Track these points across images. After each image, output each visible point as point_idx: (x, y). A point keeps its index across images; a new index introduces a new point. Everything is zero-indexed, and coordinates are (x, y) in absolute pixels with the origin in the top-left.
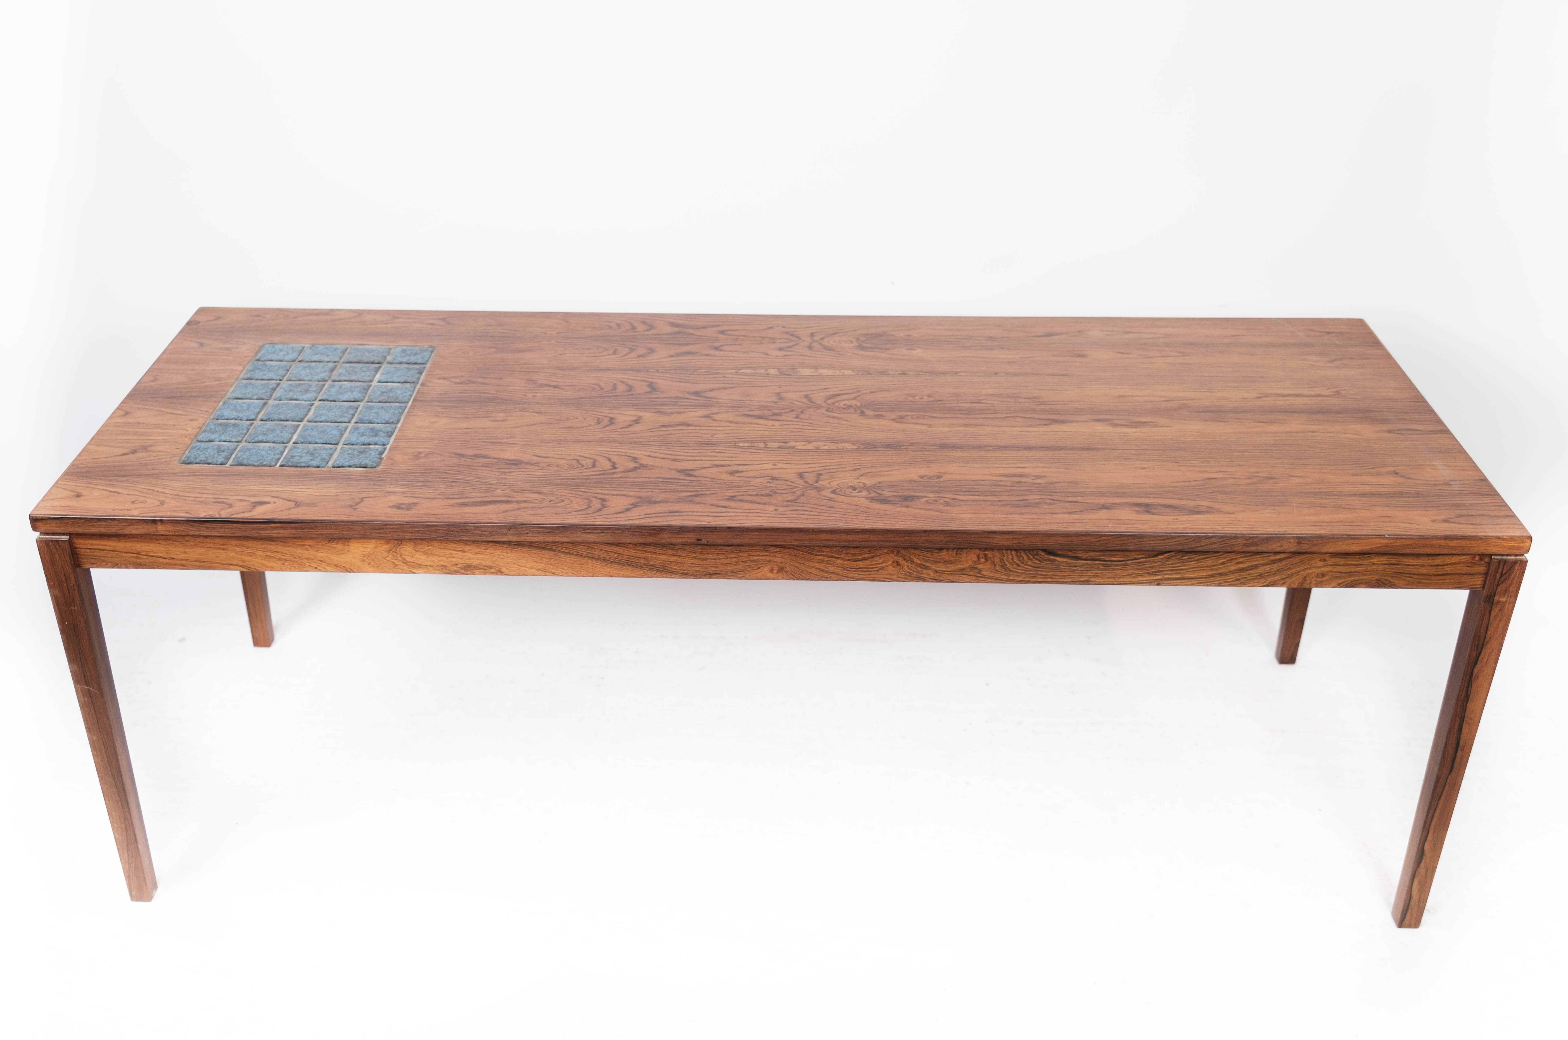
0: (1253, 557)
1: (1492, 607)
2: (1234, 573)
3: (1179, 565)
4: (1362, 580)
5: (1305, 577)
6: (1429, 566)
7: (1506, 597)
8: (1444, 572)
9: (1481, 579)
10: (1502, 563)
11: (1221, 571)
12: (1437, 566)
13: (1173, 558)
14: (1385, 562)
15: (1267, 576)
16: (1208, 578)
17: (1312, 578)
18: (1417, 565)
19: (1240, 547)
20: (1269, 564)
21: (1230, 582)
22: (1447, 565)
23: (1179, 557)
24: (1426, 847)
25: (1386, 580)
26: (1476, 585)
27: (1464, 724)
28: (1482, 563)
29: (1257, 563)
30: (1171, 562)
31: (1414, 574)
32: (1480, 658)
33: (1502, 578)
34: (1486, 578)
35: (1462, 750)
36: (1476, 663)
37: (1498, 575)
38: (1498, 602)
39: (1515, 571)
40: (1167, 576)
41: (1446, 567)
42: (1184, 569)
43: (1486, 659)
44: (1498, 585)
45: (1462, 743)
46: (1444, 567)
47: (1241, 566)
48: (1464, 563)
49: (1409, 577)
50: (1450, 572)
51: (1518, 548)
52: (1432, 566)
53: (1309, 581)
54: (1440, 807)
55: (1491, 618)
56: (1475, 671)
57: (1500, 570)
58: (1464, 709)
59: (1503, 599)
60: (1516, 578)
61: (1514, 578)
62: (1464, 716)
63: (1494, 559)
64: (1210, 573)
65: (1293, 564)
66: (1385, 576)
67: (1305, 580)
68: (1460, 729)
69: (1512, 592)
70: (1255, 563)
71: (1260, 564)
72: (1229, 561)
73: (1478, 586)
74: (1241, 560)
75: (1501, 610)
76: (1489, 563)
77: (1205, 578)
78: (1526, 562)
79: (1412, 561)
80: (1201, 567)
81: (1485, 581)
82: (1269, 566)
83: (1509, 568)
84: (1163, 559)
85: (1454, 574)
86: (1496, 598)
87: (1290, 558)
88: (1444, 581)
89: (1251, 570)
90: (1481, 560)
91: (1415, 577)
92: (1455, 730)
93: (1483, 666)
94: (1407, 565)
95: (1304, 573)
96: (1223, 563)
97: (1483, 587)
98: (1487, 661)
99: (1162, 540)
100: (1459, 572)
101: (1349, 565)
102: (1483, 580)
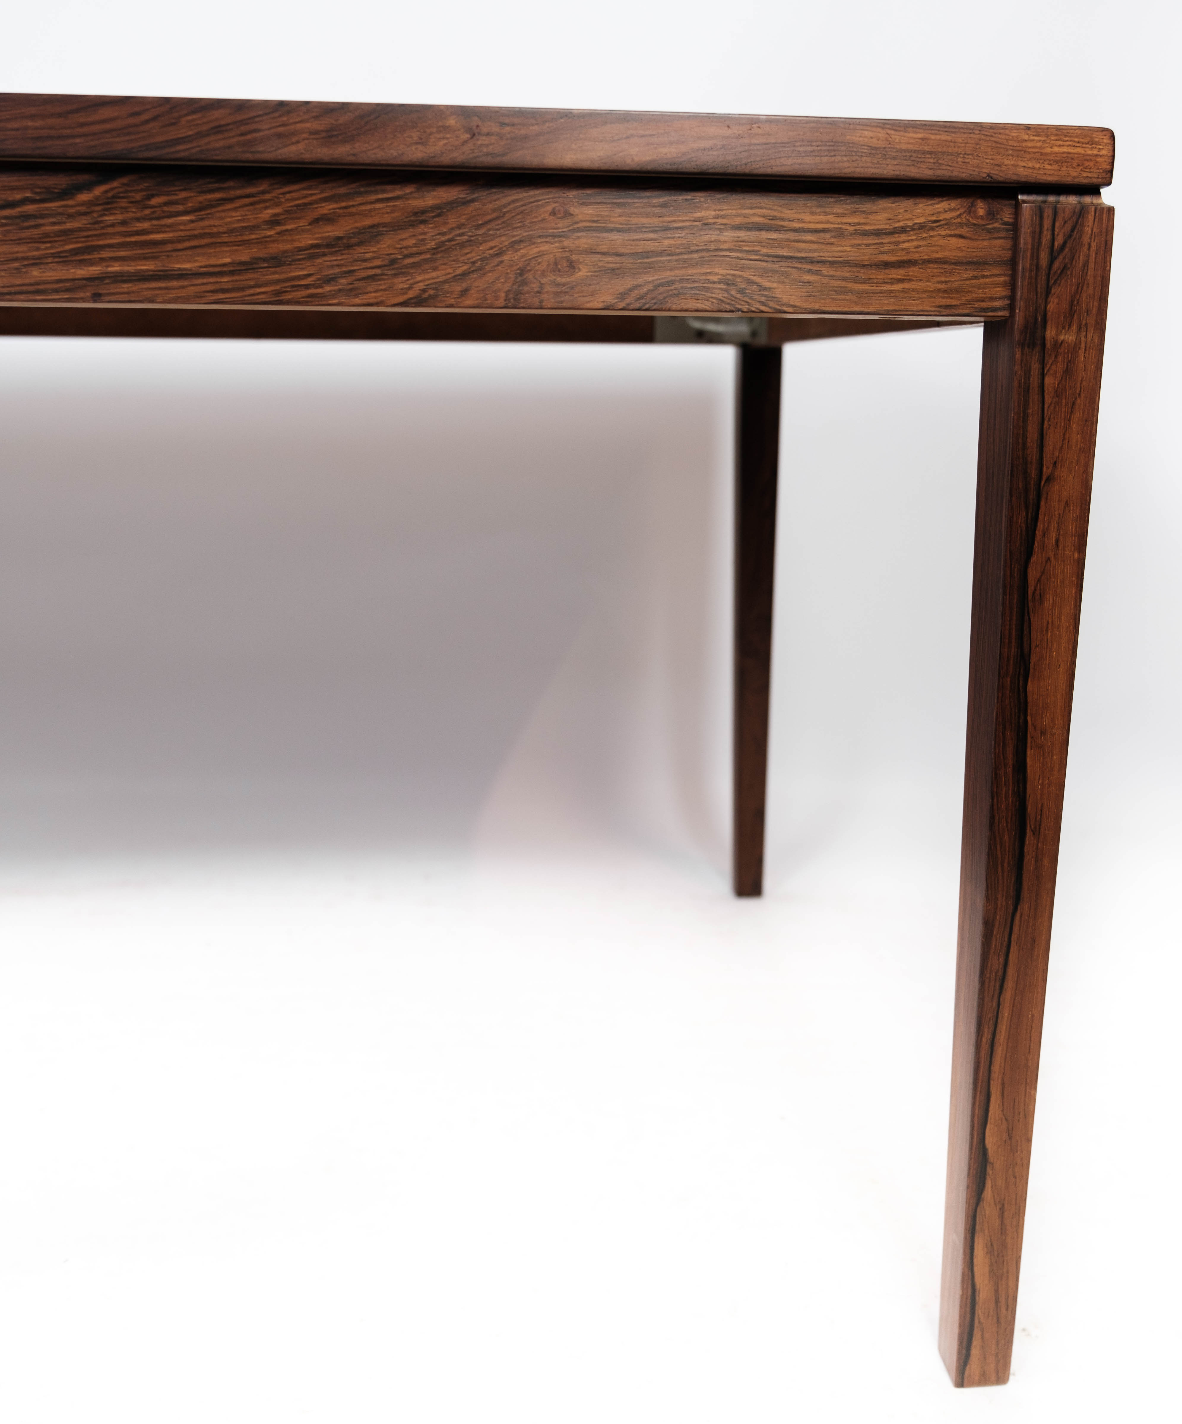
0: (359, 200)
1: (1043, 363)
2: (312, 257)
3: (146, 225)
4: (681, 281)
5: (522, 272)
6: (856, 233)
7: (1074, 327)
8: (901, 256)
9: (1002, 279)
10: (1048, 213)
11: (274, 248)
12: (878, 233)
13: (123, 203)
14: (738, 221)
15: (414, 265)
16: (239, 272)
17: (543, 274)
18: (824, 231)
19: (301, 146)
20: (412, 225)
21: (307, 287)
22: (903, 230)
23: (138, 197)
24: (990, 1141)
25: (750, 282)
26: (991, 299)
27: (1029, 752)
28: (996, 225)
29: (376, 220)
30: (120, 217)
31: (823, 262)
32: (1039, 533)
33: (1056, 265)
34: (1014, 277)
35: (1036, 832)
36: (1029, 553)
37: (1044, 257)
38: (1057, 345)
39: (1086, 240)
40: (116, 268)
41: (903, 237)
42: (163, 242)
43: (1053, 536)
44: (1048, 292)
45: (1030, 809)
46: (895, 238)
47: (331, 231)
48: (948, 224)
49: (810, 271)
50: (916, 256)
51: (1083, 161)
52: (865, 234)
53: (535, 286)
54: (1005, 1013)
55: (1048, 400)
56: (1033, 574)
57: (1047, 236)
58: (1022, 705)
59: (1069, 337)
60: (1091, 265)
61: (1086, 264)
62: (1026, 722)
63: (1024, 202)
64: (244, 256)
65: (479, 227)
66: (742, 268)
67: (524, 283)
68: (1021, 768)
69: (1088, 312)
70: (368, 222)
71: (385, 225)
72: (291, 214)
73: (997, 304)
74: (326, 208)
75: (1068, 372)
76: (1015, 227)
77: (232, 273)
78: (1111, 210)
79: (808, 217)
80: (211, 235)
81: (1013, 286)
82: (411, 231)
83: (1068, 227)
84: (91, 203)
85: (929, 261)
86: (1050, 333)
87: (466, 203)
88: (906, 285)
89: (360, 243)
90: (991, 215)
91: (826, 271)
92: (1010, 770)
93: (1049, 559)
94: (795, 230)
95: (516, 256)
96: (274, 222)
97: (1011, 307)
98: (1057, 541)
99: (60, 115)
100: (940, 255)
101: (639, 229)
102: (1004, 285)
